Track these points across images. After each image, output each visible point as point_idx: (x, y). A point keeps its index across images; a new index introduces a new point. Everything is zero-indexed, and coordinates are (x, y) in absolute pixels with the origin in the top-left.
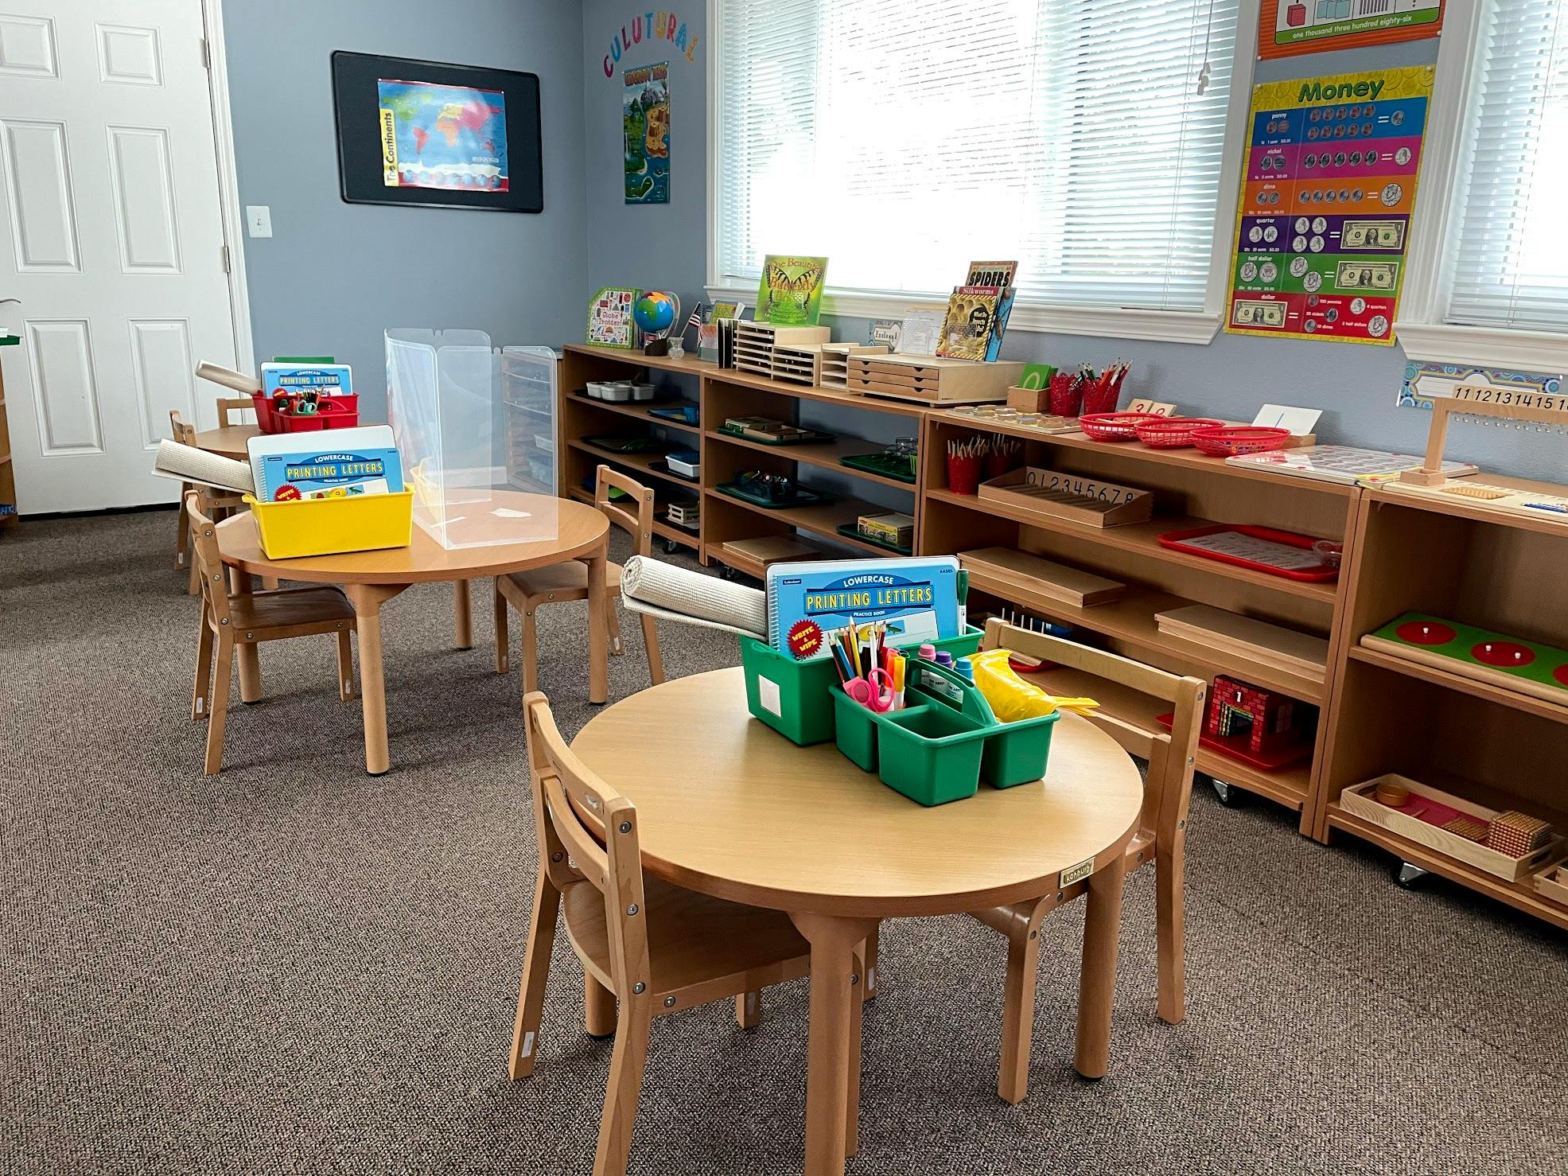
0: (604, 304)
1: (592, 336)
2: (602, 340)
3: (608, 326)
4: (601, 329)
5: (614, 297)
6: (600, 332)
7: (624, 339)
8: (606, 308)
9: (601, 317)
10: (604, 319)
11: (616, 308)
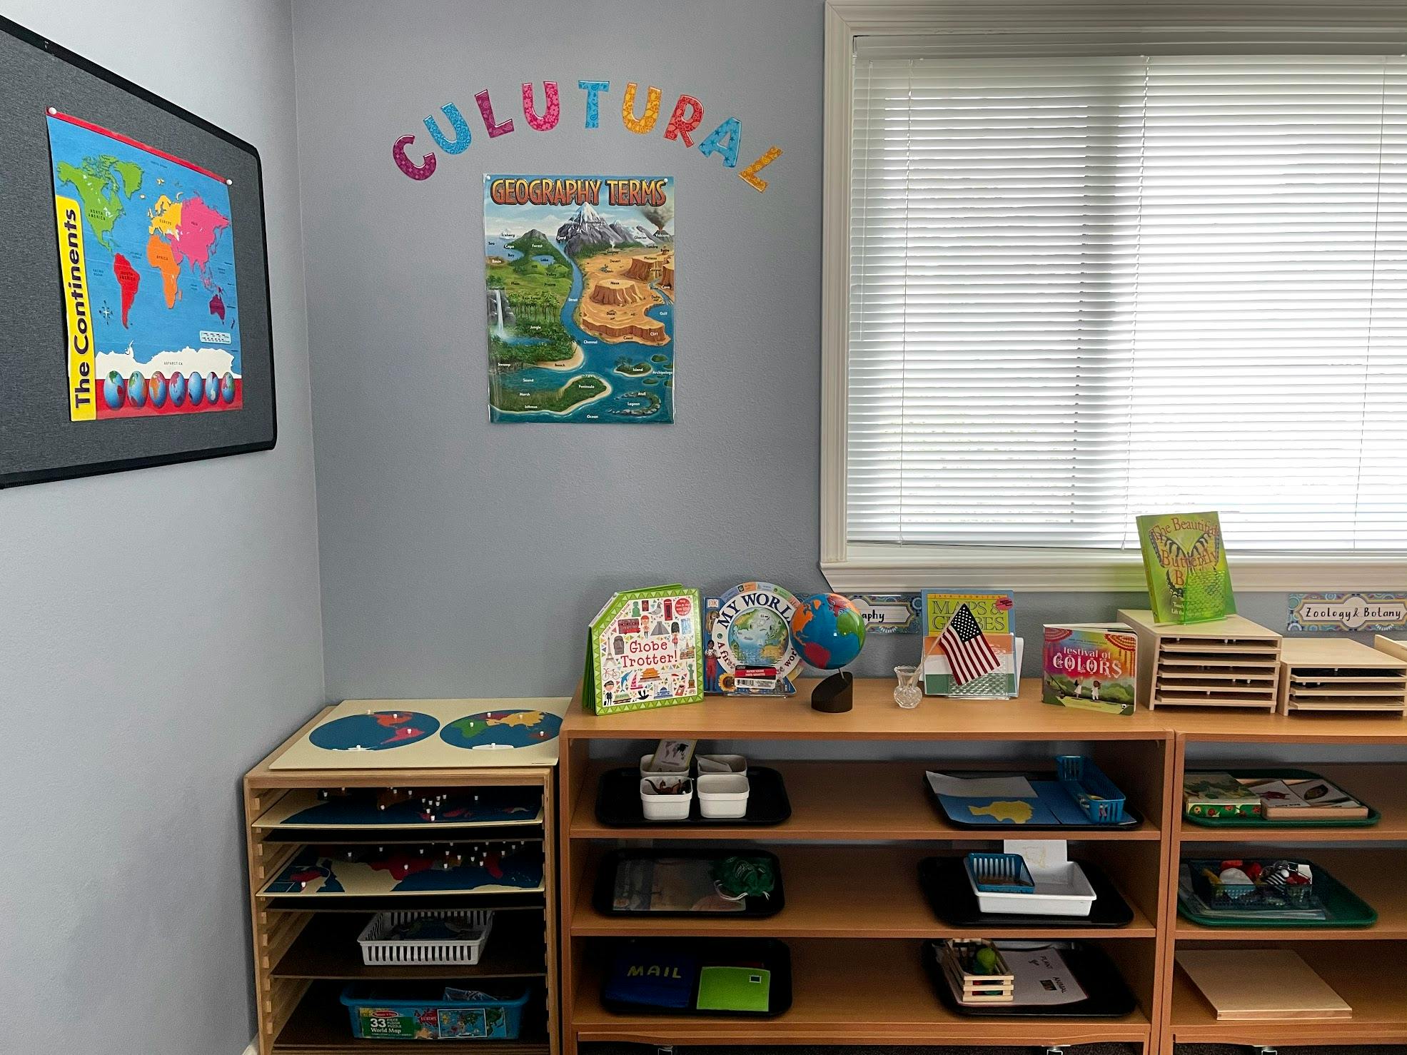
0: (629, 626)
1: (609, 696)
2: (634, 696)
3: (646, 667)
4: (630, 678)
5: (651, 610)
6: (629, 683)
7: (687, 685)
8: (635, 635)
9: (627, 651)
10: (636, 656)
11: (660, 630)
